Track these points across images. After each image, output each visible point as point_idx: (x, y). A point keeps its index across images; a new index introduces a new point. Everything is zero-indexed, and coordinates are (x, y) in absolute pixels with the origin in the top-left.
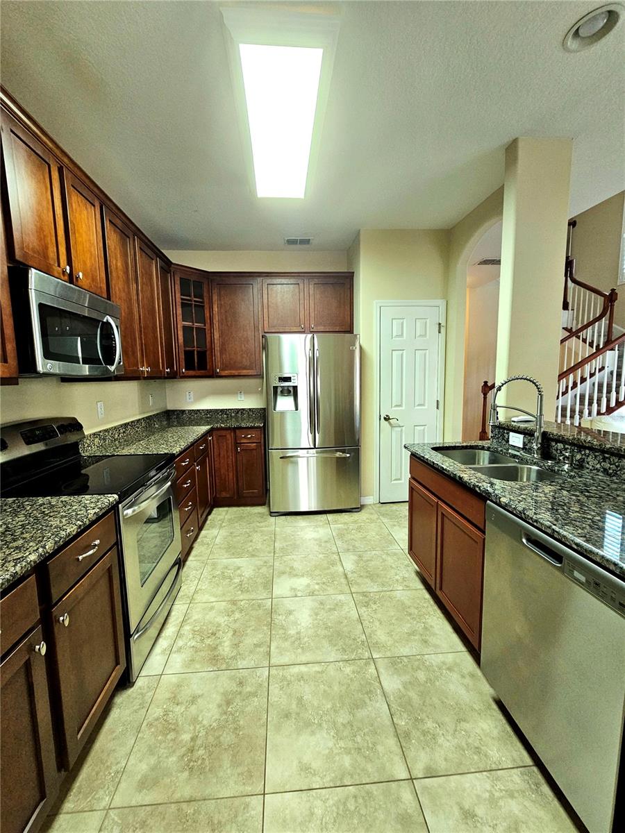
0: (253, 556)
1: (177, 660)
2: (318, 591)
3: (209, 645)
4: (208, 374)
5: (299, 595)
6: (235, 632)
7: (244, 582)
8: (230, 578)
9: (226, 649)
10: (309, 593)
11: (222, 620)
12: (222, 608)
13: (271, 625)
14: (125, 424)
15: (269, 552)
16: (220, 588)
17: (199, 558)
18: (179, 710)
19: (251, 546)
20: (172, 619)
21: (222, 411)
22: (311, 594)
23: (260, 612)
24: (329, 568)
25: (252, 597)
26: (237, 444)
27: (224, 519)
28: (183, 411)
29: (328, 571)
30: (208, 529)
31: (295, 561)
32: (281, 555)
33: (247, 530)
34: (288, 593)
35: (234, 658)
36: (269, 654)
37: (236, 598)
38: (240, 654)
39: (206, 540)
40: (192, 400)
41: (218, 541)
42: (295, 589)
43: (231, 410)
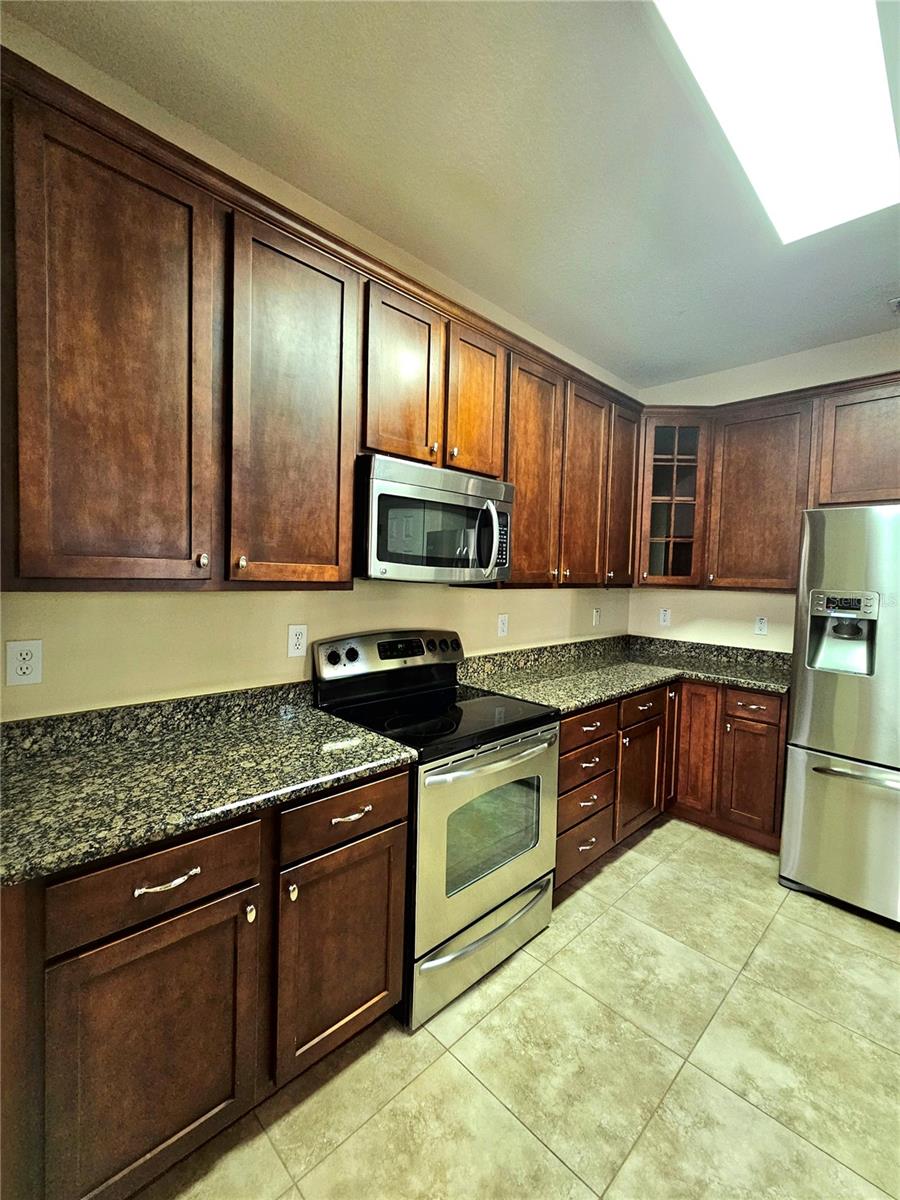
0: (696, 946)
1: (478, 1046)
2: (809, 1128)
3: (531, 1059)
4: (690, 582)
5: (753, 1097)
6: (581, 1071)
7: (650, 988)
8: (629, 962)
9: (550, 1088)
10: (782, 1113)
11: (575, 1031)
12: (586, 1009)
13: (652, 1113)
14: (540, 649)
15: (735, 959)
16: (603, 971)
17: (600, 896)
18: (435, 1129)
19: (703, 924)
20: (507, 972)
21: (720, 649)
22: (784, 1119)
23: (648, 1069)
24: (871, 1090)
25: (646, 1027)
26: (727, 717)
27: (680, 846)
28: (651, 641)
29: (868, 1098)
30: (642, 853)
31: (787, 1014)
32: (760, 979)
33: (713, 888)
34: (728, 1077)
35: (552, 1118)
36: (615, 1171)
37: (618, 1009)
38: (565, 1121)
39: (628, 870)
40: (668, 623)
41: (647, 880)
42: (749, 1079)
43: (738, 649)
